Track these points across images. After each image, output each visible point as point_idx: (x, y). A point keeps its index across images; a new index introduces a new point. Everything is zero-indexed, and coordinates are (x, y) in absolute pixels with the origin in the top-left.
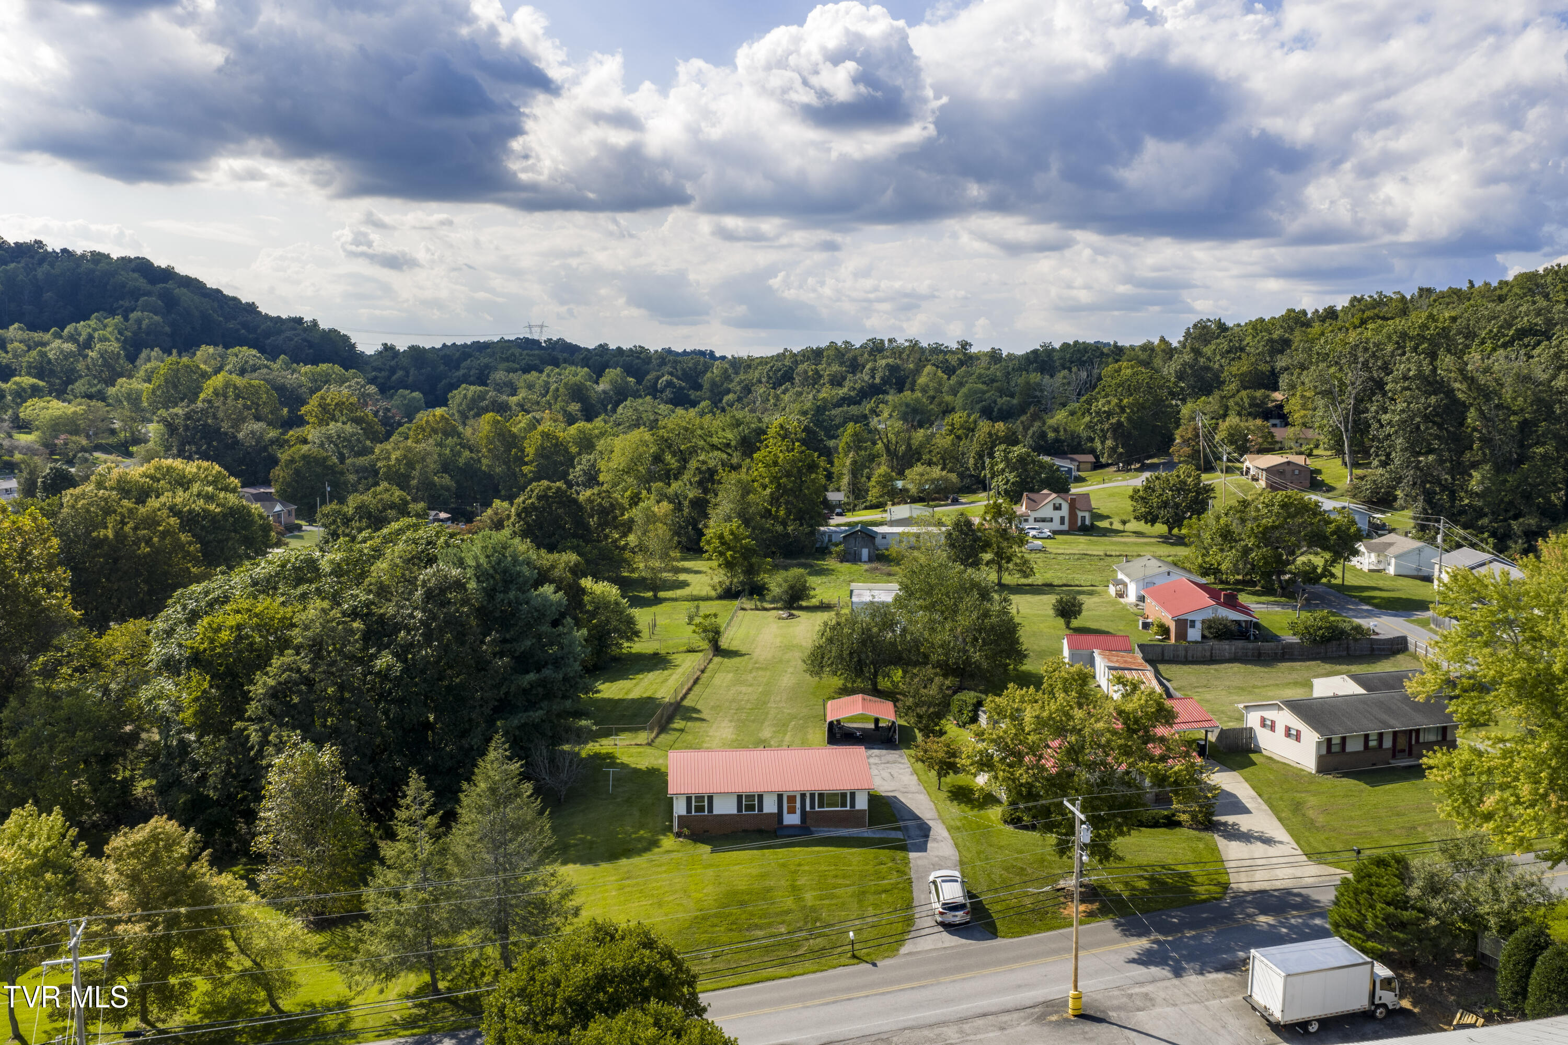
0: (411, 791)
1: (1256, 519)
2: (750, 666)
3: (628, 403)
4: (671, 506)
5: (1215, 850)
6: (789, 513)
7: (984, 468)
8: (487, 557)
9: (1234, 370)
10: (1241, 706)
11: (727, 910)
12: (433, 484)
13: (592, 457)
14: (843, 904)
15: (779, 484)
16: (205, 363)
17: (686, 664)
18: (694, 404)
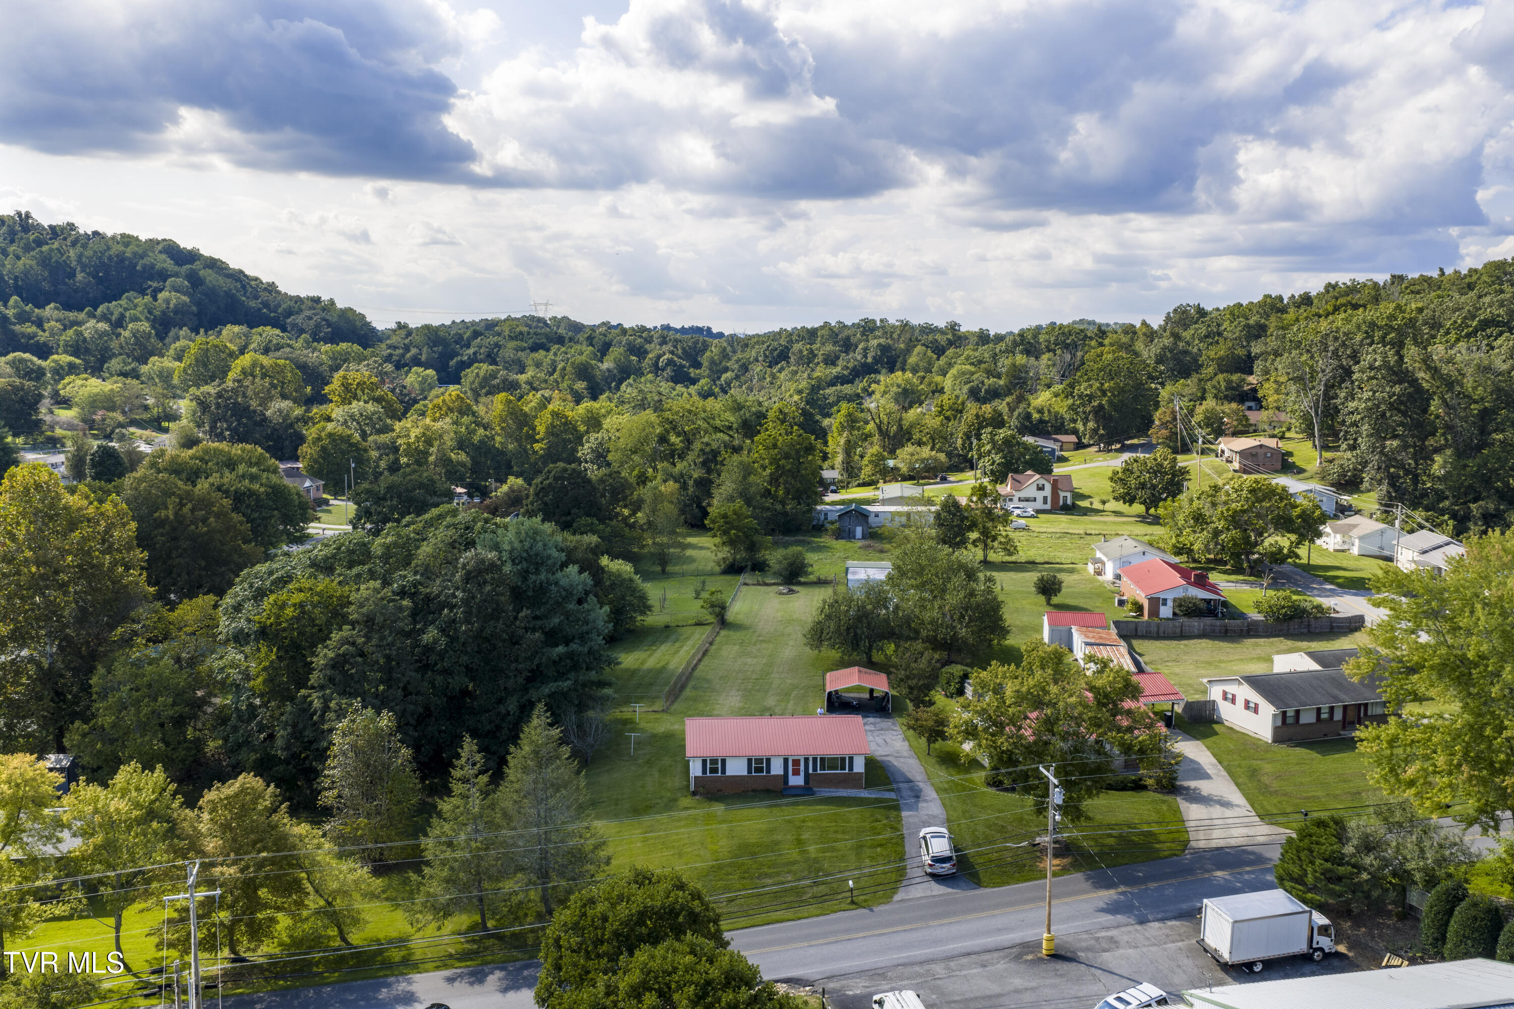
0: (465, 754)
1: (1226, 503)
2: (754, 639)
3: (631, 381)
4: (677, 485)
5: (1177, 811)
6: (787, 492)
7: (971, 449)
8: (521, 541)
9: (1212, 354)
10: (1205, 680)
11: (740, 860)
12: (451, 460)
13: (600, 435)
14: (843, 856)
15: (779, 466)
16: (231, 341)
17: (697, 636)
18: (694, 381)
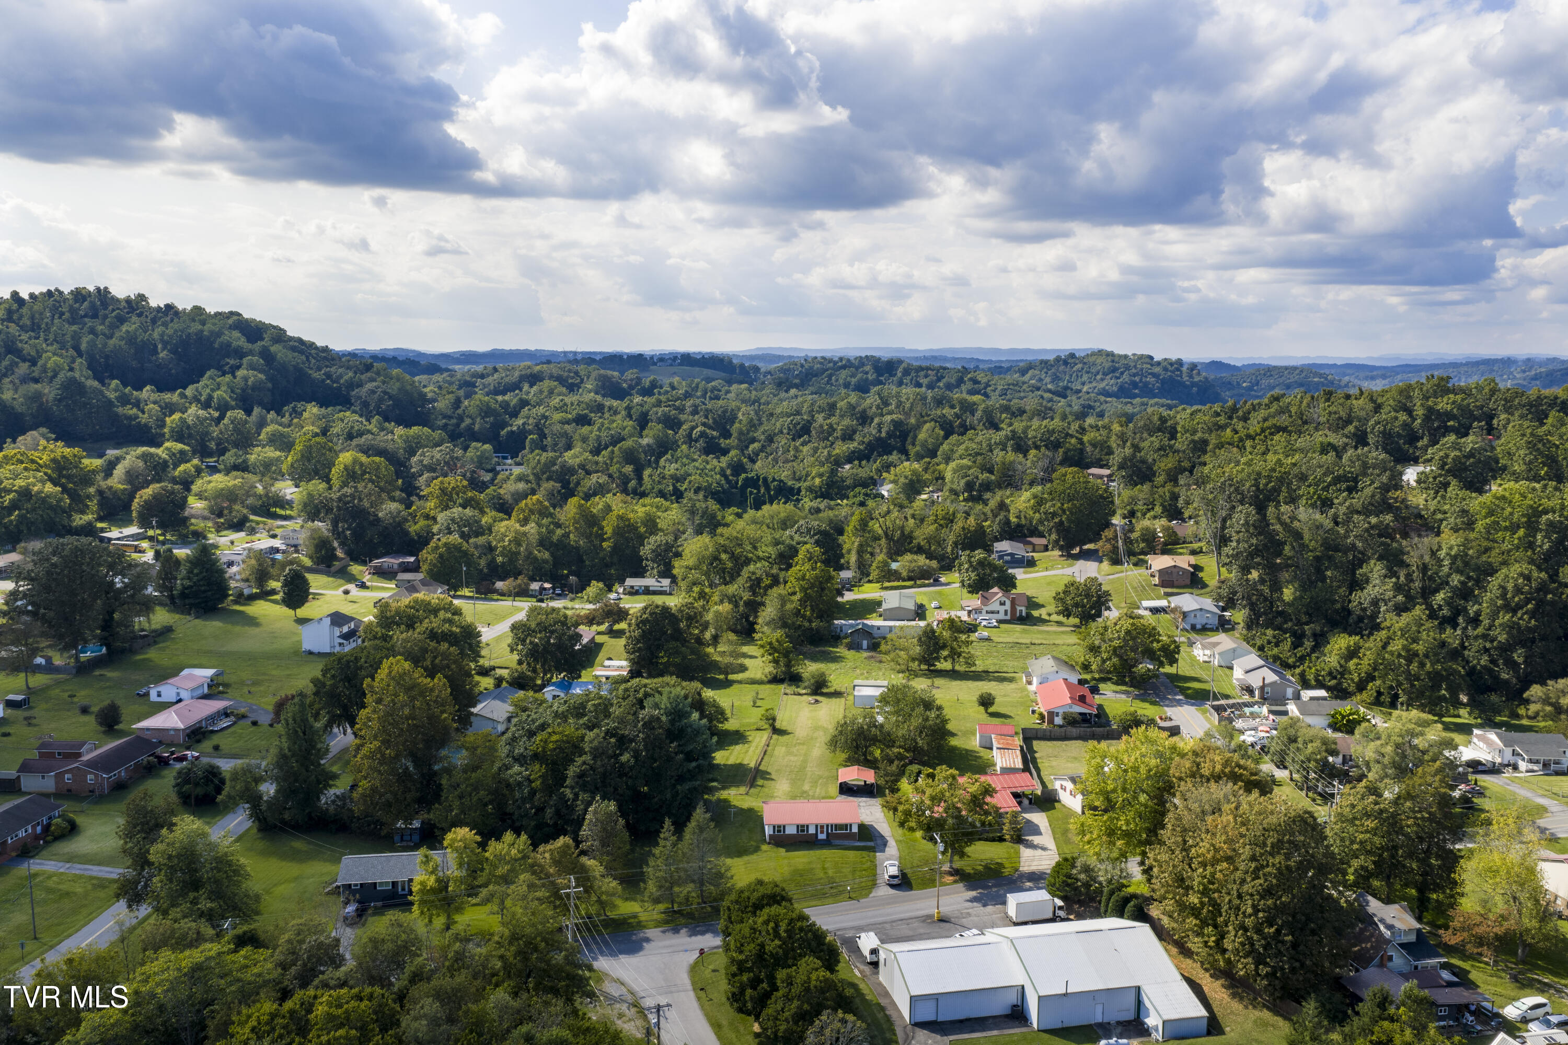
0: (666, 826)
2: (795, 741)
3: (669, 456)
4: (731, 606)
5: (1018, 853)
12: (536, 558)
13: (658, 538)
14: (846, 875)
15: (806, 592)
16: (313, 424)
17: (757, 739)
18: (725, 452)
